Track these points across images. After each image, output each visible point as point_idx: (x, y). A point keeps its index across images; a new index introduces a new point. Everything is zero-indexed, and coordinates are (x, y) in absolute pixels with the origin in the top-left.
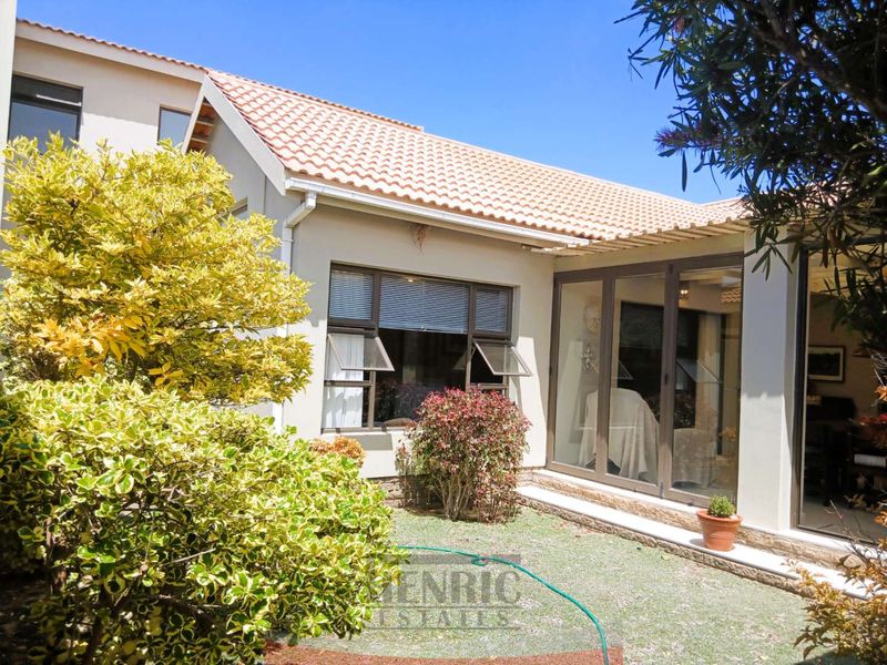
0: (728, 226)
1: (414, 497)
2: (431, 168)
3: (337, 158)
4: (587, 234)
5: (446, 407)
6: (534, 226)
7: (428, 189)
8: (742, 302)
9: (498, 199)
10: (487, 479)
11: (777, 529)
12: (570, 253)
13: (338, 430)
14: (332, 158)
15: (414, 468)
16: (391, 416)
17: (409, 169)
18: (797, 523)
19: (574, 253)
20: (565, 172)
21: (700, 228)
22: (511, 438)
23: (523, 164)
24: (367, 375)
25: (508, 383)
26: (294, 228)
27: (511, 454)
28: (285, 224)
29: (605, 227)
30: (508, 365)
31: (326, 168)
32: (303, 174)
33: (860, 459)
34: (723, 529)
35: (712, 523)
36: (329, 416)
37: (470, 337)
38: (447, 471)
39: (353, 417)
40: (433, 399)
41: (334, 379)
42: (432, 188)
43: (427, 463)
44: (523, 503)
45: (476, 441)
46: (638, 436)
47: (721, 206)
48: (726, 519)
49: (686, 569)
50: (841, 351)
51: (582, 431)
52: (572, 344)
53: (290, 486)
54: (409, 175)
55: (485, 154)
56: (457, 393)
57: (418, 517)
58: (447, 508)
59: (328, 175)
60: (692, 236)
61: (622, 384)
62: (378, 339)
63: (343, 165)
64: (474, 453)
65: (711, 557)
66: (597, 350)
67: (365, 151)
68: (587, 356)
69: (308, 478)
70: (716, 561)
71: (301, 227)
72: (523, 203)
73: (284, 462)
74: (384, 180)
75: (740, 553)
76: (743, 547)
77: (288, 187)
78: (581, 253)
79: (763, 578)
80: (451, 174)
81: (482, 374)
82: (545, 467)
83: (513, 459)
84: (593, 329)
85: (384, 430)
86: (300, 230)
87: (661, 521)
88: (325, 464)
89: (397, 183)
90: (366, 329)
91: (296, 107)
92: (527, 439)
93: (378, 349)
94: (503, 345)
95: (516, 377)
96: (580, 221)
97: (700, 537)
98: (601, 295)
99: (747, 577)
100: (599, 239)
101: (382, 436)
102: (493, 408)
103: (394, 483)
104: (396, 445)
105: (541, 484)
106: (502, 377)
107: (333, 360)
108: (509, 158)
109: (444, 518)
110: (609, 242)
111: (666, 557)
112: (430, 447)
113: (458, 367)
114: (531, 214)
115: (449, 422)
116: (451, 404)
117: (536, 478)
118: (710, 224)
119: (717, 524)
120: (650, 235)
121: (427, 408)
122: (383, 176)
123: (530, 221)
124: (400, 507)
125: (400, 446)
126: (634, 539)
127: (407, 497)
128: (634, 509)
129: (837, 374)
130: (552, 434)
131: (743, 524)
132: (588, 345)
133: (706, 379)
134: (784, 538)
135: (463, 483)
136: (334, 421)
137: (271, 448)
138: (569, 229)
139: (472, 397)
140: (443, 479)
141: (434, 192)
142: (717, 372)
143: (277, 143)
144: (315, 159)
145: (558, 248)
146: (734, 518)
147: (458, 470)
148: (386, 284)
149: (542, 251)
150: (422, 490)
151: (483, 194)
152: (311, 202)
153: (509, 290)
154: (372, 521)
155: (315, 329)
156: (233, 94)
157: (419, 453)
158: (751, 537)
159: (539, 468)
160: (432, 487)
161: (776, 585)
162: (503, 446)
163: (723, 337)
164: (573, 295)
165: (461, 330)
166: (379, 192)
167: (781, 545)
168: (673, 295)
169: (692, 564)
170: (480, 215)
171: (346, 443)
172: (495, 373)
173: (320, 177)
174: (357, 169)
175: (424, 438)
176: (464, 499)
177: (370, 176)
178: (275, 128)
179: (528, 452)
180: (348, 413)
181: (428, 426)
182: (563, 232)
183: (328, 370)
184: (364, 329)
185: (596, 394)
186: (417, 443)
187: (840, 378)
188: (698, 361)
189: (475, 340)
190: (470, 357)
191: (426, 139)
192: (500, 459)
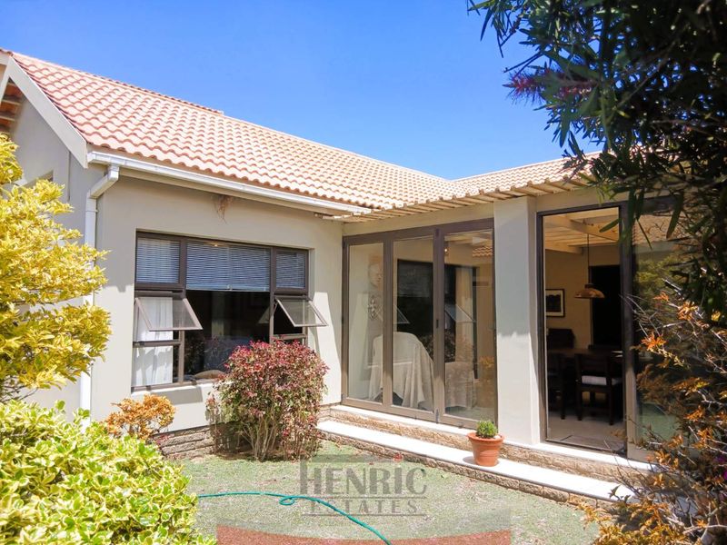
0: (482, 197)
1: (225, 443)
2: (231, 146)
3: (141, 134)
4: (369, 204)
5: (252, 359)
6: (324, 197)
7: (229, 164)
8: (494, 256)
9: (293, 174)
10: (291, 422)
11: (531, 443)
12: (355, 220)
13: (149, 388)
14: (135, 134)
15: (224, 417)
16: (201, 369)
17: (211, 145)
18: (546, 438)
19: (359, 220)
20: (346, 153)
21: (459, 200)
22: (311, 383)
23: (311, 145)
24: (176, 334)
25: (307, 333)
26: (98, 198)
27: (311, 398)
28: (88, 195)
29: (382, 198)
30: (307, 317)
31: (129, 144)
32: (105, 148)
33: (586, 379)
34: (489, 448)
35: (480, 444)
36: (139, 374)
37: (272, 295)
38: (255, 416)
39: (164, 372)
40: (240, 353)
41: (143, 340)
42: (233, 163)
43: (236, 410)
44: (323, 437)
45: (280, 389)
46: (416, 371)
47: (466, 181)
48: (492, 440)
49: (462, 485)
50: (561, 293)
51: (371, 369)
52: (360, 297)
53: (79, 483)
54: (210, 151)
55: (279, 136)
56: (262, 346)
57: (228, 462)
58: (256, 450)
59: (130, 149)
60: (453, 205)
61: (402, 328)
62: (186, 301)
63: (146, 141)
64: (279, 400)
65: (481, 472)
66: (381, 300)
67: (168, 129)
68: (372, 306)
69: (99, 474)
70: (485, 475)
71: (105, 198)
72: (314, 177)
73: (71, 457)
74: (186, 155)
75: (504, 467)
76: (504, 460)
77: (89, 160)
78: (365, 220)
79: (525, 487)
80: (250, 151)
81: (284, 326)
82: (340, 403)
83: (314, 400)
84: (375, 283)
85: (195, 384)
86: (104, 200)
87: (438, 443)
88: (121, 452)
89: (199, 158)
90: (174, 291)
91: (101, 89)
92: (325, 382)
93: (186, 309)
94: (301, 299)
95: (314, 328)
96: (362, 193)
97: (470, 454)
98: (382, 255)
99: (512, 488)
100: (378, 208)
101: (192, 390)
102: (295, 357)
103: (205, 432)
104: (206, 397)
105: (338, 419)
106: (301, 328)
107: (143, 323)
108: (299, 140)
109: (253, 460)
110: (387, 211)
111: (446, 475)
112: (238, 397)
113: (262, 321)
114: (321, 187)
115: (256, 373)
116: (257, 356)
117: (333, 413)
118: (467, 196)
119: (485, 444)
120: (420, 205)
121: (234, 361)
122: (186, 151)
123: (321, 193)
124: (211, 453)
125: (210, 397)
126: (418, 462)
127: (217, 443)
128: (417, 434)
129: (559, 311)
130: (345, 374)
131: (504, 441)
132: (373, 297)
133: (464, 320)
134: (537, 451)
135: (270, 426)
136: (144, 380)
137: (57, 439)
138: (354, 199)
139: (275, 348)
140: (251, 425)
141: (235, 167)
142: (471, 314)
143: (79, 119)
144: (118, 135)
145: (346, 216)
146: (497, 437)
147: (265, 416)
148: (192, 250)
149: (331, 218)
150: (232, 435)
151: (279, 169)
152: (114, 175)
153: (305, 252)
154: (175, 511)
155: (122, 294)
156: (38, 75)
157: (228, 403)
158: (511, 452)
159: (336, 404)
160: (242, 432)
161: (534, 493)
162: (305, 390)
163: (474, 284)
164: (359, 255)
165: (265, 289)
166: (182, 165)
167: (534, 457)
168: (439, 252)
169: (466, 479)
170: (277, 187)
171: (155, 401)
172: (295, 325)
173: (122, 151)
174: (160, 144)
175: (233, 388)
176: (271, 440)
177: (173, 151)
178: (79, 106)
179: (326, 393)
180: (158, 369)
181: (236, 377)
182: (349, 202)
183: (136, 331)
184: (173, 292)
185: (381, 337)
186: (226, 395)
187: (561, 314)
188: (457, 305)
189: (276, 296)
190: (273, 311)
191: (226, 121)
192: (302, 402)
